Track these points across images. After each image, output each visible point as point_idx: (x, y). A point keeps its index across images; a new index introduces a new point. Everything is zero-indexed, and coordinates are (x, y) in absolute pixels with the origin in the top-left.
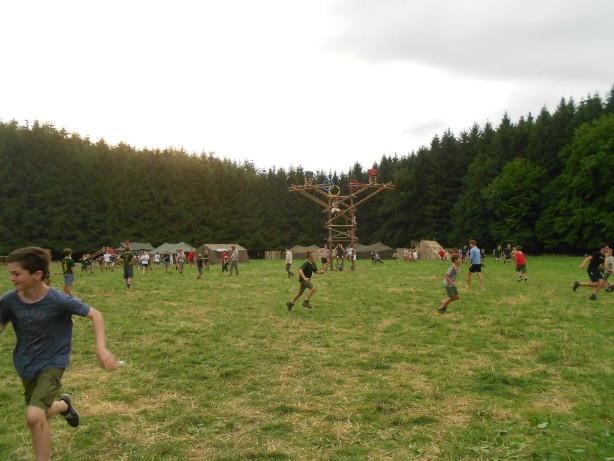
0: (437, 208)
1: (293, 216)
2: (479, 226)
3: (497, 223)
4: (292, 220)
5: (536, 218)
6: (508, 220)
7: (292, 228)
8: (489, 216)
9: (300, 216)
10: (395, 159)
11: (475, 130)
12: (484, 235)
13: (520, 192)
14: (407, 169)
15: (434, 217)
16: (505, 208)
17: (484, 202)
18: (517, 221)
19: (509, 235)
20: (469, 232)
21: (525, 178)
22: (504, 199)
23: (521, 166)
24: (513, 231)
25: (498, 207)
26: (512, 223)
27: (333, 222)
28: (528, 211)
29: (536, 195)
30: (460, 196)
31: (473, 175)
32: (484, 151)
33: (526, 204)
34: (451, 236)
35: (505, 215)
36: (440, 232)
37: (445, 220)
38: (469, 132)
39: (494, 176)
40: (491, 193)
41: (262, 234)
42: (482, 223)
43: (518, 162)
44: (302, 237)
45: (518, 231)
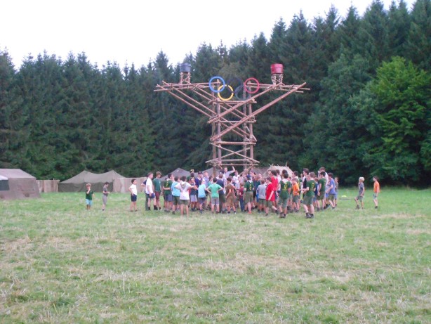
0: (285, 121)
1: (73, 126)
2: (346, 146)
3: (370, 144)
4: (73, 133)
5: (422, 138)
6: (387, 140)
7: (73, 146)
8: (360, 133)
9: (84, 127)
10: (223, 50)
11: (332, 15)
12: (353, 159)
13: (401, 102)
14: (238, 64)
15: (280, 134)
16: (383, 123)
17: (353, 114)
18: (397, 141)
19: (387, 159)
20: (332, 155)
21: (408, 85)
22: (380, 111)
23: (402, 69)
24: (392, 154)
25: (373, 122)
26: (391, 144)
27: (224, 139)
28: (411, 129)
29: (421, 108)
30: (317, 105)
31: (337, 77)
32: (348, 44)
33: (410, 120)
34: (302, 160)
35: (382, 133)
36: (288, 154)
37: (294, 137)
38: (324, 18)
39: (365, 80)
40: (363, 103)
41: (28, 154)
42: (349, 142)
43: (397, 62)
44: (88, 158)
45: (399, 155)
